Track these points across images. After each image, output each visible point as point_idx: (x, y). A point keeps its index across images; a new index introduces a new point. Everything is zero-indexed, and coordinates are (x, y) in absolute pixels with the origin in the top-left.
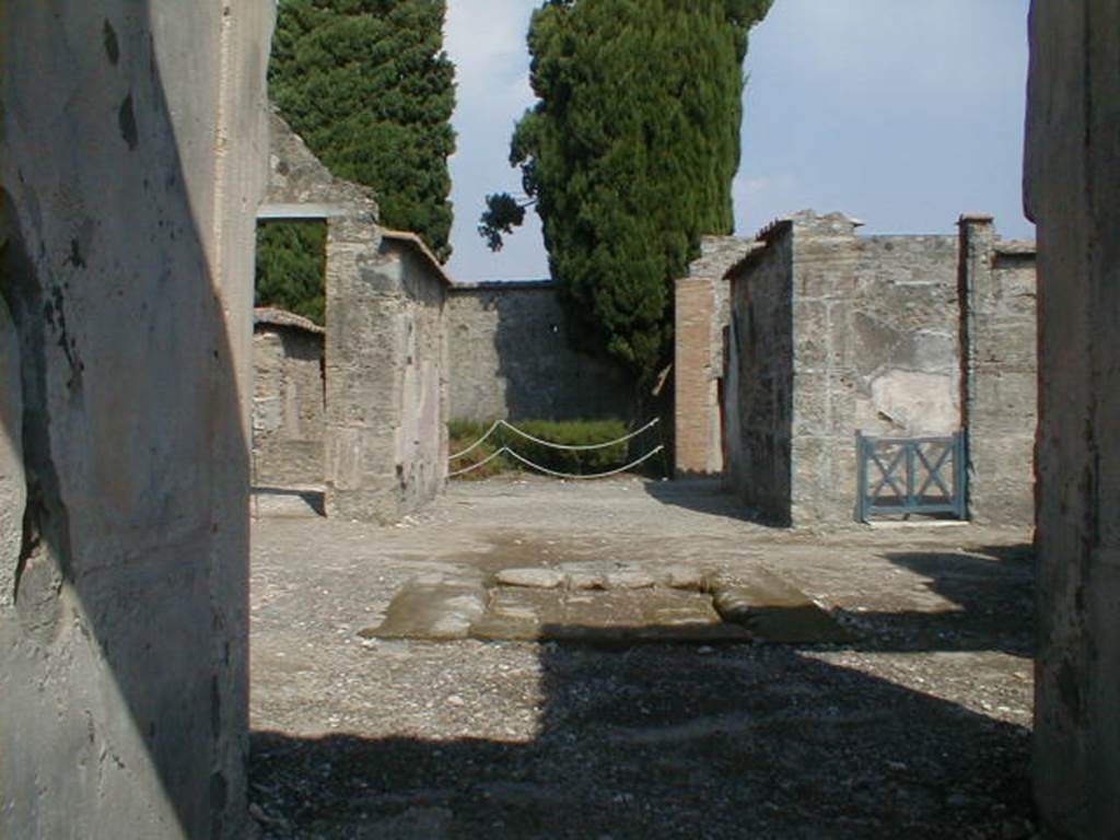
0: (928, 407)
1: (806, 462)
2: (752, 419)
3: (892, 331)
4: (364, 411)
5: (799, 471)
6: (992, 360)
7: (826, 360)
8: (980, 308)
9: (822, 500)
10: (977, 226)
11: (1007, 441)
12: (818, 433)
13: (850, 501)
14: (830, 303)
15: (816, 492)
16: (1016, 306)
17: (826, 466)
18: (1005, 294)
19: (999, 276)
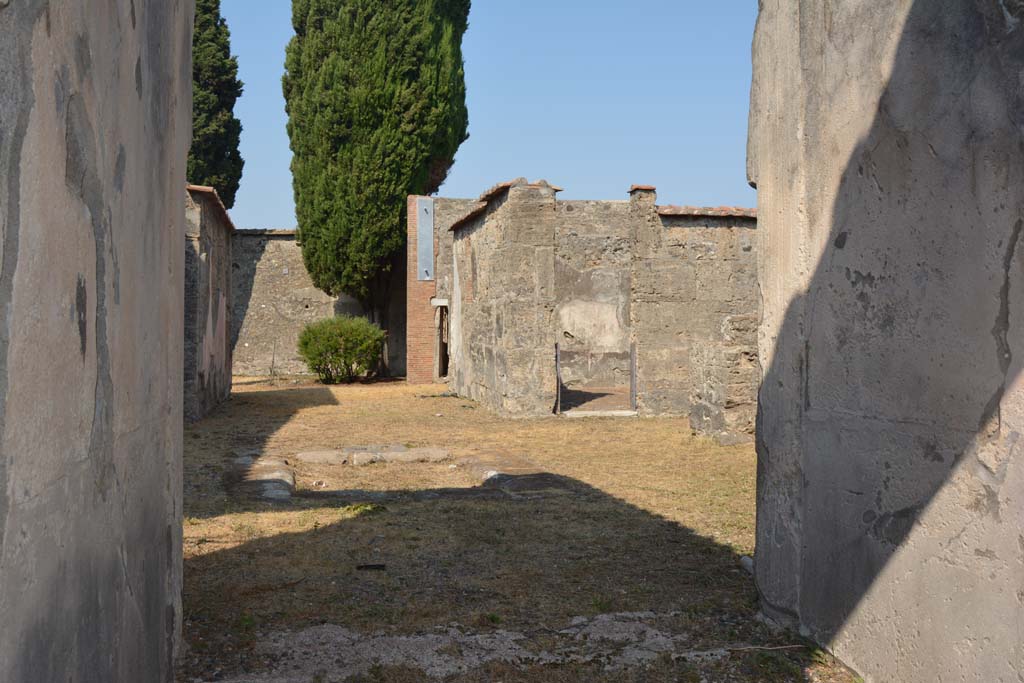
0: (600, 328)
1: (520, 369)
2: (473, 337)
3: (574, 271)
9: (531, 397)
10: (644, 194)
11: (665, 352)
12: (528, 346)
13: (552, 397)
14: (537, 249)
15: (527, 391)
16: (671, 253)
17: (534, 371)
18: (663, 244)
19: (659, 231)
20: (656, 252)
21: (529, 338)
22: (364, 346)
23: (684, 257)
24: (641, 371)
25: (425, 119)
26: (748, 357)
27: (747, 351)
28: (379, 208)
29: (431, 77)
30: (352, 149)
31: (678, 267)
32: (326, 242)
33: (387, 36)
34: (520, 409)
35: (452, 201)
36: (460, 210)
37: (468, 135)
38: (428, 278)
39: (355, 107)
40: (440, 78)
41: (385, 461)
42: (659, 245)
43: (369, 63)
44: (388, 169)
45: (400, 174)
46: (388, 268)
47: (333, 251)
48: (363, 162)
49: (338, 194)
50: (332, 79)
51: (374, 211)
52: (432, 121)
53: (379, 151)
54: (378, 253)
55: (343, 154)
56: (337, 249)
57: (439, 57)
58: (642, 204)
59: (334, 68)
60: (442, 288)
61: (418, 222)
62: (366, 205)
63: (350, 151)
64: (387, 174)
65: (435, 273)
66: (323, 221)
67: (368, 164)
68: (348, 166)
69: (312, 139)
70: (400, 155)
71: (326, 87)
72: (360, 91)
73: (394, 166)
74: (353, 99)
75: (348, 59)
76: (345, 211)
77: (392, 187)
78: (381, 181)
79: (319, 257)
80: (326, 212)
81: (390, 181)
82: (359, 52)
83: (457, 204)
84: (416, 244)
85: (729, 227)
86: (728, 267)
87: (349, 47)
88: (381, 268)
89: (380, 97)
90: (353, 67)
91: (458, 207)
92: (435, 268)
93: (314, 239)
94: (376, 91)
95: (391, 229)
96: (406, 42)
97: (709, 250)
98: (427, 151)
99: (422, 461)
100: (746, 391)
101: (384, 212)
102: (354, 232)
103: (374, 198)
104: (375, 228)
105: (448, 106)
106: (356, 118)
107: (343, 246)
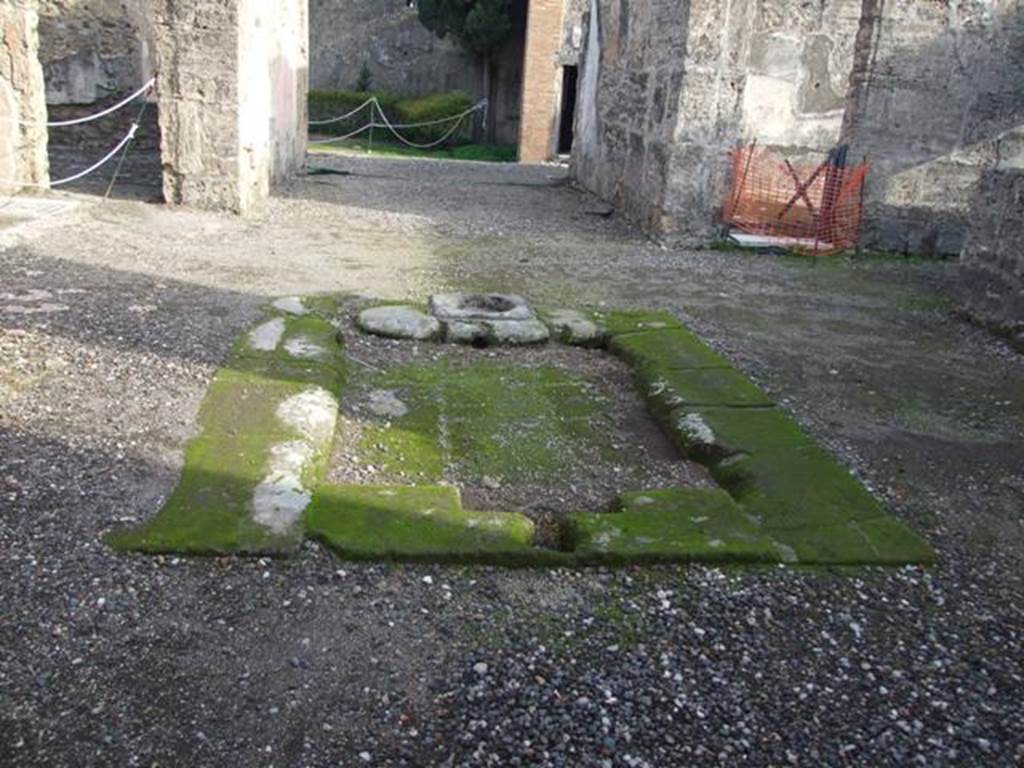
4: (203, 81)
5: (675, 180)
6: (889, 73)
7: (719, 59)
8: (889, 12)
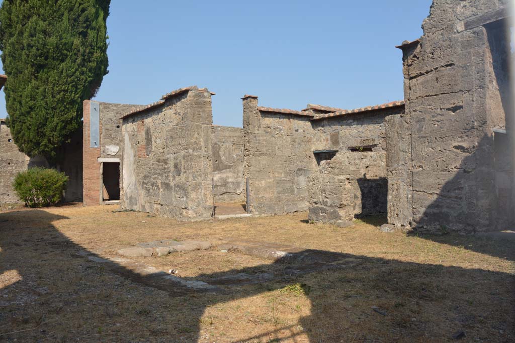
2: (147, 177)
6: (258, 151)
9: (201, 208)
10: (252, 100)
11: (263, 182)
12: (199, 180)
13: (211, 208)
14: (203, 126)
15: (198, 205)
16: (265, 131)
17: (202, 194)
18: (262, 126)
19: (260, 119)
20: (258, 130)
21: (200, 175)
22: (58, 185)
23: (271, 133)
24: (252, 192)
25: (91, 59)
26: (348, 181)
27: (348, 178)
28: (65, 107)
29: (94, 37)
30: (48, 72)
31: (268, 138)
32: (30, 125)
33: (69, 11)
34: (195, 215)
35: (110, 104)
36: (114, 110)
37: (108, 72)
38: (96, 147)
39: (50, 49)
40: (99, 38)
41: (177, 252)
42: (259, 127)
43: (59, 24)
44: (70, 85)
45: (77, 89)
46: (69, 141)
47: (34, 130)
48: (55, 80)
49: (39, 98)
50: (35, 31)
51: (63, 108)
52: (94, 60)
53: (64, 74)
54: (64, 132)
55: (42, 75)
56: (37, 129)
57: (98, 27)
58: (251, 105)
59: (36, 24)
60: (104, 152)
61: (90, 115)
62: (58, 104)
63: (47, 73)
64: (70, 88)
65: (100, 144)
66: (29, 113)
67: (58, 81)
68: (46, 82)
69: (21, 65)
70: (77, 78)
71: (32, 35)
72: (53, 40)
73: (74, 83)
74: (49, 44)
75: (45, 21)
76: (44, 107)
77: (73, 95)
78: (67, 91)
79: (24, 134)
80: (30, 108)
81: (71, 92)
82: (53, 18)
83: (112, 106)
84: (89, 127)
85: (289, 119)
86: (289, 139)
87: (47, 14)
88: (65, 141)
89: (65, 44)
90: (49, 26)
91: (113, 108)
92: (100, 141)
93: (20, 124)
94: (63, 40)
95: (72, 119)
96: (79, 16)
97: (281, 130)
98: (91, 77)
99: (199, 250)
100: (349, 199)
101: (68, 109)
102: (49, 120)
103: (62, 101)
104: (63, 118)
105: (102, 54)
106: (51, 55)
107: (41, 128)
